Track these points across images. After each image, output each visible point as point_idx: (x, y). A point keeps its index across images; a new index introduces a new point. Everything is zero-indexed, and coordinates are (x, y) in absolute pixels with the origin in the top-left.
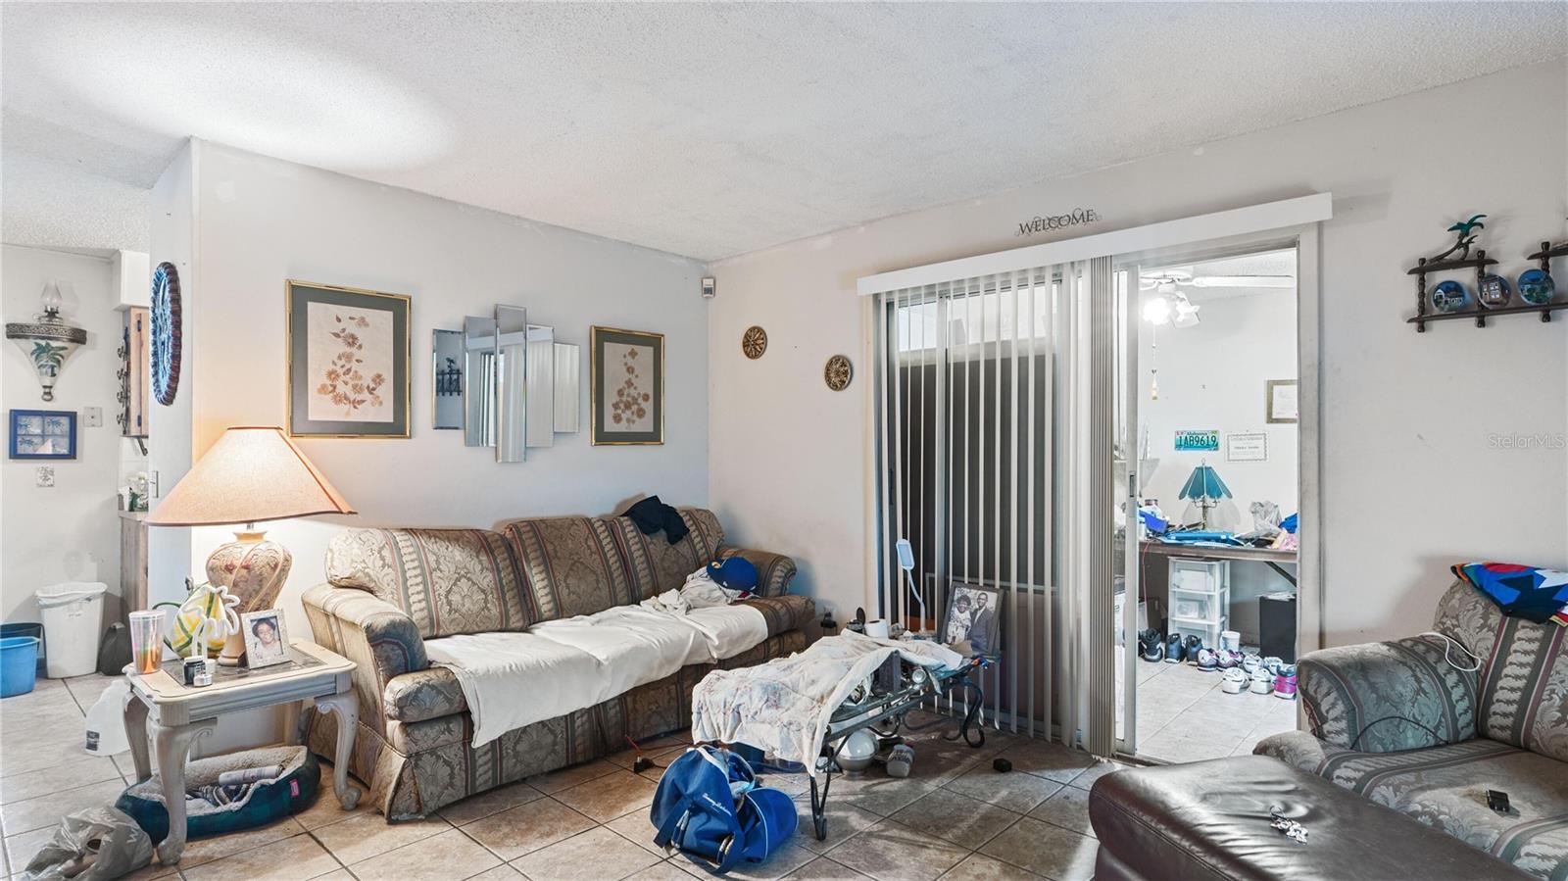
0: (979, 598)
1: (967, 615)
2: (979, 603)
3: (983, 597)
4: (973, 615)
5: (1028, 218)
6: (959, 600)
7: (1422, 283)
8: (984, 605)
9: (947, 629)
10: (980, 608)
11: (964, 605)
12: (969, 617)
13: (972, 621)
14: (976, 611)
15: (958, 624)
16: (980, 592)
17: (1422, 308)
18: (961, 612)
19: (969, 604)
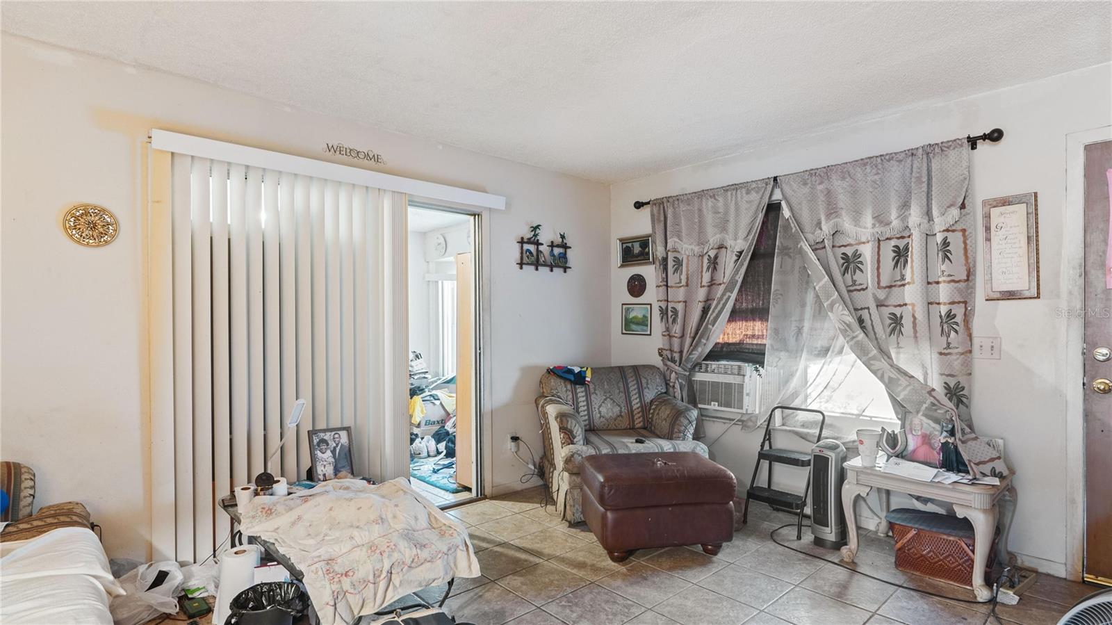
0: (334, 438)
1: (329, 453)
2: (335, 442)
3: (336, 436)
4: (333, 452)
5: (334, 142)
6: (318, 444)
7: (522, 247)
8: (339, 442)
9: (316, 471)
10: (337, 445)
11: (324, 447)
12: (331, 455)
13: (334, 457)
14: (335, 448)
15: (325, 463)
16: (334, 433)
17: (522, 258)
18: (323, 453)
19: (328, 444)
